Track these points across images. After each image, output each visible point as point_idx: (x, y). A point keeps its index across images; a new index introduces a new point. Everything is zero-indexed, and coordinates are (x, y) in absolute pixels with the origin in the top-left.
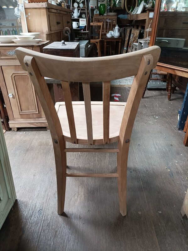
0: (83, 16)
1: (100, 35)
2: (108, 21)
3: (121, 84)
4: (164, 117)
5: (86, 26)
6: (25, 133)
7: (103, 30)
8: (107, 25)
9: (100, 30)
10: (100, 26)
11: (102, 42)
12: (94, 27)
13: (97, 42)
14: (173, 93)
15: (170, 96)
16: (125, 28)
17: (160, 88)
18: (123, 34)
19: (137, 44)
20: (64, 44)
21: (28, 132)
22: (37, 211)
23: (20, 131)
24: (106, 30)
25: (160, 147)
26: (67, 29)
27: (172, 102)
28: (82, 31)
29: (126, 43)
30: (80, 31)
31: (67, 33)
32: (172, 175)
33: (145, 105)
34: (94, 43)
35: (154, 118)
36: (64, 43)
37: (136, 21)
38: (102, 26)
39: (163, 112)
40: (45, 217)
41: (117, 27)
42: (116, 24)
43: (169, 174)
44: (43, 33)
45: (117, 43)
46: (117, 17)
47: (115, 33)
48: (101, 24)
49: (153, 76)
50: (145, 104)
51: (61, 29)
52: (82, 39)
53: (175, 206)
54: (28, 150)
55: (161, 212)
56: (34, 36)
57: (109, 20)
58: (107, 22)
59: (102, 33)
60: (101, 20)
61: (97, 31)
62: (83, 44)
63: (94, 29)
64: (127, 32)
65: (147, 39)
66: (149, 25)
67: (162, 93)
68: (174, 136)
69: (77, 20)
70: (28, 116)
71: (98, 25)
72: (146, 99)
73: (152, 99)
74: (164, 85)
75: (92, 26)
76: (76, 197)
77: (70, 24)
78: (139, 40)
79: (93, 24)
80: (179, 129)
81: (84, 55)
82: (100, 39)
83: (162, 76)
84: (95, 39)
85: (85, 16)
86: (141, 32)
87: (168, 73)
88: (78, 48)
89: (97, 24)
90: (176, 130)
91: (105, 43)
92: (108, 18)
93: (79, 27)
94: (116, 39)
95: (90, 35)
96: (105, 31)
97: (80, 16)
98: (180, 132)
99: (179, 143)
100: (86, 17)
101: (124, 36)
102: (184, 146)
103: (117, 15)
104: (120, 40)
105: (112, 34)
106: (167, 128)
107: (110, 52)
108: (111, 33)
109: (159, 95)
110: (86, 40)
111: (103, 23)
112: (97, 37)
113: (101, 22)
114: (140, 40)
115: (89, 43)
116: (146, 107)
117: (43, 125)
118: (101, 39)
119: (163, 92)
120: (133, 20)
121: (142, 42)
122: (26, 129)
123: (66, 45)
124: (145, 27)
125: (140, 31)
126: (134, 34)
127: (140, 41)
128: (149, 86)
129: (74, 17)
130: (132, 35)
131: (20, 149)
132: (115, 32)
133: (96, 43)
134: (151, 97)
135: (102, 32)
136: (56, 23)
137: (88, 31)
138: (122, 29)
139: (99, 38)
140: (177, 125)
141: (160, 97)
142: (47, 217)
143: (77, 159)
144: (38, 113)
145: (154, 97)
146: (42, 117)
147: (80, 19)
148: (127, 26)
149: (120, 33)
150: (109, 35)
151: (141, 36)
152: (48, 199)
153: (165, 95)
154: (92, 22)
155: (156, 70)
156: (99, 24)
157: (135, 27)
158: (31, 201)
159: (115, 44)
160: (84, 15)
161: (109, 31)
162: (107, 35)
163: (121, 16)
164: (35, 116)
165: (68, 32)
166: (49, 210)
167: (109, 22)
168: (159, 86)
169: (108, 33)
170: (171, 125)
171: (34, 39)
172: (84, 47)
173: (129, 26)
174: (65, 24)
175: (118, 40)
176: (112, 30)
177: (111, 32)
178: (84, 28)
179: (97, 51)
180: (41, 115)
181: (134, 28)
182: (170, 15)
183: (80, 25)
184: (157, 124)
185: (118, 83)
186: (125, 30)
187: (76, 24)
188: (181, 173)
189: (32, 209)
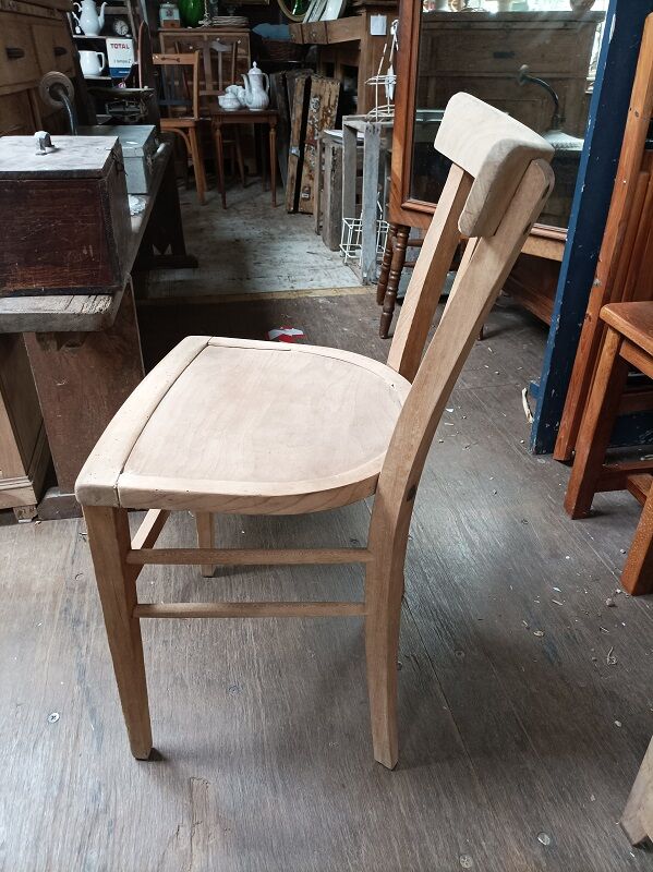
0: (120, 27)
1: (192, 100)
2: (218, 47)
3: (297, 287)
4: (476, 407)
5: (135, 68)
7: (202, 83)
8: (214, 63)
9: (189, 83)
10: (192, 66)
11: (203, 128)
12: (166, 72)
13: (185, 130)
16: (284, 76)
18: (279, 98)
19: (339, 133)
20: (50, 145)
26: (57, 77)
27: (489, 346)
28: (122, 86)
29: (296, 129)
30: (114, 89)
31: (59, 98)
34: (176, 133)
36: (47, 143)
37: (322, 47)
38: (196, 67)
39: (467, 386)
41: (255, 72)
42: (249, 58)
45: (263, 130)
46: (252, 34)
47: (248, 93)
48: (192, 59)
51: (31, 79)
52: (127, 119)
53: (592, 798)
55: (546, 841)
57: (222, 43)
58: (214, 53)
59: (202, 93)
60: (189, 45)
61: (181, 86)
62: (137, 139)
63: (168, 80)
64: (293, 90)
65: (376, 116)
68: (524, 484)
69: (98, 45)
71: (181, 62)
75: (159, 67)
76: (184, 844)
77: (66, 59)
78: (344, 117)
79: (163, 59)
80: (538, 452)
81: (145, 185)
82: (196, 117)
84: (175, 115)
85: (125, 30)
86: (346, 88)
88: (116, 163)
89: (178, 60)
90: (525, 454)
91: (218, 133)
92: (218, 37)
93: (107, 70)
94: (256, 115)
95: (155, 103)
96: (209, 86)
97: (108, 30)
98: (541, 461)
99: (551, 508)
100: (130, 32)
101: (283, 105)
102: (568, 518)
103: (251, 25)
104: (273, 121)
105: (240, 96)
106: (493, 450)
107: (237, 164)
108: (236, 95)
110: (141, 122)
111: (201, 54)
112: (184, 109)
113: (192, 52)
114: (348, 119)
115: (157, 136)
118: (200, 115)
120: (310, 45)
121: (358, 127)
123: (57, 150)
124: (357, 69)
125: (342, 86)
126: (321, 97)
127: (352, 124)
129: (82, 33)
130: (312, 100)
132: (250, 90)
133: (183, 134)
135: (201, 88)
137: (146, 87)
138: (273, 76)
139: (189, 113)
140: (526, 438)
147: (110, 41)
148: (290, 67)
149: (269, 95)
150: (227, 102)
151: (347, 105)
154: (158, 51)
156: (185, 59)
157: (321, 72)
159: (253, 133)
160: (123, 23)
161: (224, 87)
162: (221, 103)
163: (263, 29)
165: (61, 93)
167: (223, 53)
169: (224, 92)
170: (504, 436)
172: (141, 153)
173: (298, 67)
174: (46, 56)
175: (263, 120)
176: (239, 81)
177: (232, 88)
178: (131, 75)
179: (190, 163)
181: (315, 72)
182: (448, 25)
183: (111, 65)
184: (456, 438)
185: (286, 284)
186: (285, 80)
187: (96, 61)
188: (582, 636)
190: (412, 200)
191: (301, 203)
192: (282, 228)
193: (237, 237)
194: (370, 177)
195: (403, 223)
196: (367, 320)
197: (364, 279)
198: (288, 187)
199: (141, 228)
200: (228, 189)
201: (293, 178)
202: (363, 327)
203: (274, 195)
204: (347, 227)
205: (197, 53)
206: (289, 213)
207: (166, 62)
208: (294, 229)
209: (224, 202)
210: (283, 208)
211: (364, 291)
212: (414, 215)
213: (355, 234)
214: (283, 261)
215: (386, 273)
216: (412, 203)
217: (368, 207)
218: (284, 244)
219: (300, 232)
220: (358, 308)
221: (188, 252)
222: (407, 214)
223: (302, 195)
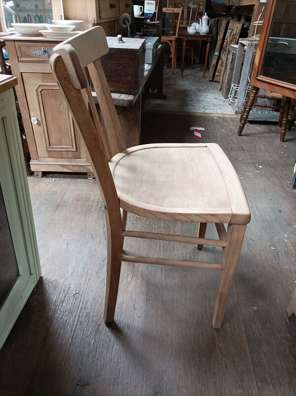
1: (176, 29)
2: (192, 6)
3: (206, 111)
4: (272, 167)
5: (155, 13)
6: (54, 180)
7: (182, 21)
8: (189, 12)
9: (176, 21)
10: (178, 14)
11: (179, 41)
12: (167, 16)
13: (171, 41)
14: (290, 129)
15: (285, 133)
16: (218, 20)
17: (269, 120)
18: (214, 29)
19: (237, 46)
20: (122, 40)
21: (58, 179)
22: (72, 295)
23: (46, 177)
24: (187, 21)
25: (262, 213)
26: (126, 16)
27: (286, 145)
28: (149, 21)
29: (219, 43)
30: (145, 21)
31: (126, 24)
32: (278, 256)
33: (243, 147)
34: (167, 42)
35: (256, 167)
37: (237, 7)
38: (180, 14)
39: (271, 159)
40: (82, 304)
41: (205, 17)
42: (204, 11)
43: (274, 254)
44: (88, 22)
45: (204, 43)
47: (201, 27)
48: (179, 10)
49: (260, 101)
50: (243, 145)
51: (116, 16)
52: (148, 34)
53: (278, 301)
54: (58, 206)
55: (256, 308)
56: (74, 27)
57: (193, 4)
58: (189, 8)
59: (181, 26)
60: (179, 4)
61: (173, 22)
62: (151, 42)
63: (168, 19)
64: (221, 26)
65: (254, 39)
66: (258, 15)
67: (271, 130)
68: (285, 198)
69: (141, 3)
70: (60, 155)
71: (175, 12)
72: (245, 138)
73: (254, 138)
74: (275, 116)
75: (165, 14)
76: (129, 279)
77: (130, 9)
78: (240, 39)
79: (167, 10)
80: (294, 187)
81: (151, 60)
82: (176, 36)
83: (273, 101)
84: (168, 35)
86: (245, 26)
87: (283, 96)
88: (143, 48)
89: (173, 11)
90: (288, 187)
91: (185, 43)
92: (192, 1)
93: (143, 14)
94: (202, 36)
95: (160, 29)
96: (185, 23)
98: (295, 191)
99: (293, 208)
101: (215, 33)
104: (209, 40)
105: (197, 27)
106: (275, 184)
107: (191, 58)
108: (195, 27)
109: (265, 133)
110: (154, 36)
111: (183, 8)
112: (172, 32)
113: (180, 7)
114: (242, 40)
115: (159, 42)
116: (243, 150)
117: (82, 170)
118: (179, 35)
119: (273, 128)
120: (232, 6)
121: (245, 44)
122: (56, 175)
123: (124, 42)
124: (251, 18)
125: (243, 26)
126: (233, 30)
127: (243, 42)
128: (250, 118)
130: (228, 31)
131: (46, 204)
132: (202, 25)
133: (170, 43)
134: (253, 134)
135: (180, 23)
136: (109, 6)
137: (158, 22)
138: (213, 20)
139: (174, 34)
140: (290, 182)
141: (267, 135)
142: (86, 304)
143: (132, 223)
144: (75, 150)
145: (258, 135)
146: (82, 156)
147: (146, 2)
148: (222, 16)
149: (210, 28)
150: (191, 30)
151: (244, 34)
152: (88, 279)
153: (276, 132)
154: (165, 6)
155: (265, 91)
156: (176, 10)
157: (236, 18)
158: (62, 280)
159: (200, 45)
161: (191, 23)
162: (188, 30)
164: (70, 155)
165: (127, 22)
166: (88, 294)
167: (193, 9)
168: (267, 118)
169: (190, 25)
170: (281, 180)
171: (73, 30)
172: (152, 47)
173: (226, 16)
174: (123, 8)
175: (205, 39)
176: (197, 21)
177: (194, 24)
178: (153, 16)
179: (170, 57)
180: (80, 154)
181: (232, 19)
183: (145, 12)
184: (260, 177)
185: (202, 110)
186: (218, 22)
187: (140, 10)
188: (291, 253)
189: (64, 291)
191: (216, 77)
192: (205, 87)
193: (185, 89)
194: (246, 66)
195: (255, 86)
196: (233, 128)
197: (236, 111)
198: (211, 69)
199: (147, 75)
200: (186, 69)
201: (214, 65)
202: (231, 130)
203: (204, 73)
204: (233, 88)
205: (182, 8)
206: (210, 81)
207: (168, 11)
208: (210, 88)
209: (182, 74)
210: (207, 79)
211: (236, 116)
212: (261, 82)
213: (236, 91)
214: (202, 101)
215: (245, 108)
216: (261, 77)
217: (244, 79)
218: (205, 94)
219: (213, 90)
220: (231, 123)
222: (258, 82)
223: (217, 74)
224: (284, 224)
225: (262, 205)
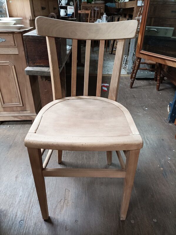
0: (71, 3)
2: (96, 9)
3: (109, 73)
4: (154, 108)
5: (73, 13)
6: (8, 126)
7: (91, 18)
8: (95, 13)
9: (87, 18)
10: (88, 14)
12: (82, 15)
14: (162, 83)
15: (159, 86)
16: (112, 17)
17: (149, 77)
21: (12, 126)
22: (18, 223)
23: (3, 125)
24: (94, 18)
25: (151, 142)
27: (160, 93)
32: (166, 175)
33: (134, 96)
35: (144, 109)
37: (123, 9)
39: (152, 103)
40: (26, 229)
41: (105, 15)
42: (104, 12)
43: (163, 174)
44: (26, 18)
46: (105, 5)
48: (88, 12)
49: (141, 66)
50: (134, 95)
51: (47, 15)
53: (170, 213)
54: (10, 147)
55: (155, 221)
56: (15, 22)
57: (97, 8)
58: (95, 10)
60: (89, 8)
61: (85, 19)
63: (82, 17)
64: (114, 20)
66: (137, 13)
67: (150, 83)
68: (165, 130)
69: (65, 8)
70: (12, 109)
71: (86, 13)
72: (135, 89)
73: (140, 89)
74: (152, 74)
75: (80, 14)
76: (62, 204)
80: (170, 122)
83: (150, 66)
85: (72, 4)
87: (156, 63)
89: (85, 12)
90: (166, 122)
92: (96, 6)
93: (67, 15)
97: (68, 4)
98: (171, 124)
99: (171, 137)
100: (74, 5)
102: (175, 140)
103: (105, 3)
106: (157, 120)
108: (99, 22)
109: (147, 85)
113: (89, 10)
116: (134, 97)
117: (28, 119)
119: (151, 82)
120: (120, 9)
122: (10, 123)
124: (132, 15)
128: (137, 76)
129: (62, 5)
131: (2, 145)
132: (103, 20)
134: (139, 86)
136: (41, 8)
137: (75, 18)
138: (109, 17)
140: (167, 118)
141: (148, 87)
142: (29, 230)
144: (21, 105)
145: (143, 87)
146: (27, 109)
147: (68, 7)
148: (114, 15)
152: (31, 206)
153: (154, 85)
154: (80, 10)
155: (145, 59)
156: (87, 12)
157: (123, 16)
158: (11, 209)
160: (72, 2)
161: (96, 20)
163: (109, 4)
164: (19, 109)
166: (31, 220)
167: (97, 11)
168: (147, 76)
169: (96, 21)
170: (161, 117)
171: (14, 24)
173: (117, 15)
176: (100, 18)
177: (98, 20)
178: (72, 15)
181: (121, 16)
182: (159, 3)
183: (68, 13)
184: (147, 116)
185: (106, 72)
186: (113, 18)
187: (64, 12)
188: (174, 171)
189: (12, 220)
190: (143, 51)
191: (113, 51)
192: (108, 58)
193: (95, 59)
194: (132, 44)
195: (139, 57)
196: (127, 83)
197: (128, 72)
198: (110, 47)
200: (95, 47)
201: (112, 44)
202: (125, 84)
203: (106, 49)
204: (124, 58)
205: (90, 10)
206: (110, 54)
208: (111, 58)
209: (93, 50)
210: (108, 53)
211: (128, 75)
212: (142, 55)
213: (127, 60)
214: (106, 66)
215: (133, 71)
216: (142, 52)
217: (131, 53)
218: (107, 62)
219: (112, 59)
220: (125, 80)
221: (82, 62)
222: (141, 55)
223: (114, 49)
224: (167, 149)
225: (150, 136)
